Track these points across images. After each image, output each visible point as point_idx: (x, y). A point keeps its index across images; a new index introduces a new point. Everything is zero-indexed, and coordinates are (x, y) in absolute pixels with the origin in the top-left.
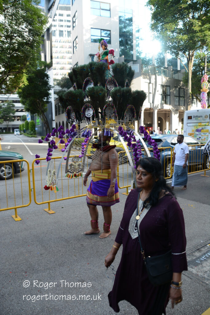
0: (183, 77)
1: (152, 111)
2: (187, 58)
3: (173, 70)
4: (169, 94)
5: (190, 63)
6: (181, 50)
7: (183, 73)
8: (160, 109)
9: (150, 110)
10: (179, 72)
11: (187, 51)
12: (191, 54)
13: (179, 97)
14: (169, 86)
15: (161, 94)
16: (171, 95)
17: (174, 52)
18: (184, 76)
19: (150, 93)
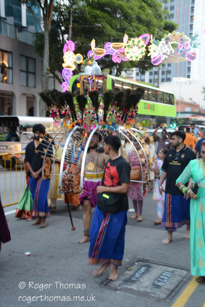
0: (34, 41)
3: (15, 24)
5: (48, 19)
7: (34, 33)
10: (26, 29)
13: (27, 72)
14: (11, 52)
18: (35, 38)
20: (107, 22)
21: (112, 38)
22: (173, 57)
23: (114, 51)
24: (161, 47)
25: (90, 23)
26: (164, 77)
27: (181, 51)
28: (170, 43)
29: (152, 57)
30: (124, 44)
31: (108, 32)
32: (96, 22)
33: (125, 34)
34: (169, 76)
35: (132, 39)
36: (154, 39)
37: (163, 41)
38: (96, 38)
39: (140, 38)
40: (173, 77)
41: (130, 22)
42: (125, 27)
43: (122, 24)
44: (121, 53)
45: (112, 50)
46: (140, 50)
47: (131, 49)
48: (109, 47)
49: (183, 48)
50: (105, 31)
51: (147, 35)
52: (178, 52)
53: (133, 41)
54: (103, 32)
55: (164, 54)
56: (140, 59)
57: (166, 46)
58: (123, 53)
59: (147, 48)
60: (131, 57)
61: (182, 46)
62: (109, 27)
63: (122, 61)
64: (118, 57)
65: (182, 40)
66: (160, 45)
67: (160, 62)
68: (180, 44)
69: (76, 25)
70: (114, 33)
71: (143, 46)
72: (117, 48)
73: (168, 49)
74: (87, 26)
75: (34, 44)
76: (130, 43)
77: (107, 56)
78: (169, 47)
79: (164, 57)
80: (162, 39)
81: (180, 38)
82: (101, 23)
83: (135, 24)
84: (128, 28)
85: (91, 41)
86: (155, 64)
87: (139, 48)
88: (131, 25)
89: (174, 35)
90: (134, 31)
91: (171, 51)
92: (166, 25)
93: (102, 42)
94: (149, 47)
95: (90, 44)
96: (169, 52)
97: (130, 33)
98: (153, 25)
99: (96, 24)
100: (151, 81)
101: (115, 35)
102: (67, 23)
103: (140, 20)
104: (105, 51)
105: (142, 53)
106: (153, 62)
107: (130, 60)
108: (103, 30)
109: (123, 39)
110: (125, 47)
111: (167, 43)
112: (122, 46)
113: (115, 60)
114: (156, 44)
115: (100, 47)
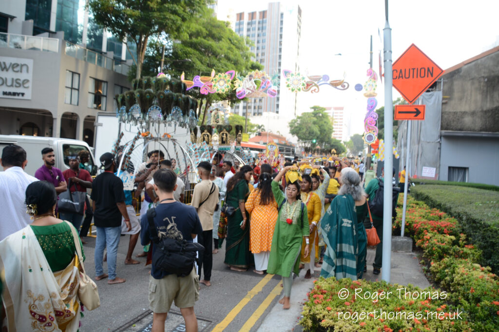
0: (128, 72)
1: (76, 117)
2: (137, 44)
3: (114, 58)
4: (105, 94)
5: (141, 52)
6: (128, 32)
7: (129, 66)
8: (89, 116)
9: (72, 116)
10: (124, 63)
11: (137, 34)
12: (143, 39)
14: (107, 82)
15: (93, 94)
16: (108, 96)
17: (118, 32)
18: (131, 70)
19: (75, 89)
20: (198, 58)
21: (201, 73)
22: (255, 92)
23: (202, 84)
24: (245, 82)
25: (181, 58)
26: (256, 111)
27: (263, 88)
28: (253, 80)
29: (237, 91)
30: (212, 77)
31: (198, 67)
32: (187, 57)
33: (213, 70)
34: (260, 111)
35: (220, 74)
36: (239, 75)
37: (247, 76)
38: (187, 72)
39: (226, 74)
40: (264, 111)
41: (219, 60)
42: (214, 64)
43: (212, 61)
44: (208, 86)
45: (200, 83)
46: (226, 85)
47: (217, 84)
48: (197, 80)
49: (265, 85)
50: (195, 66)
51: (233, 71)
52: (260, 88)
53: (220, 76)
54: (193, 66)
55: (248, 89)
56: (226, 92)
57: (250, 83)
58: (211, 86)
59: (232, 83)
60: (218, 90)
61: (264, 83)
62: (198, 63)
63: (209, 93)
64: (206, 89)
65: (264, 78)
66: (244, 81)
67: (245, 96)
68: (262, 81)
69: (168, 59)
70: (204, 68)
71: (229, 81)
72: (204, 81)
73: (251, 85)
74: (178, 60)
75: (128, 75)
76: (217, 77)
77: (196, 88)
78: (252, 83)
79: (247, 92)
80: (246, 76)
81: (262, 76)
82: (192, 59)
83: (224, 61)
84: (218, 64)
85: (181, 73)
86: (240, 98)
87: (225, 82)
88: (220, 62)
89: (257, 73)
90: (223, 68)
91: (254, 87)
92: (252, 65)
93: (192, 75)
94: (234, 82)
95: (180, 76)
96: (253, 87)
97: (218, 69)
98: (240, 64)
99: (186, 59)
100: (244, 114)
101: (204, 70)
102: (160, 57)
103: (228, 59)
104: (193, 82)
105: (228, 87)
106: (238, 95)
107: (217, 92)
108: (193, 65)
109: (211, 74)
110: (213, 81)
111: (250, 80)
112: (210, 80)
113: (203, 91)
114: (240, 80)
115: (189, 80)
